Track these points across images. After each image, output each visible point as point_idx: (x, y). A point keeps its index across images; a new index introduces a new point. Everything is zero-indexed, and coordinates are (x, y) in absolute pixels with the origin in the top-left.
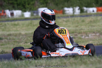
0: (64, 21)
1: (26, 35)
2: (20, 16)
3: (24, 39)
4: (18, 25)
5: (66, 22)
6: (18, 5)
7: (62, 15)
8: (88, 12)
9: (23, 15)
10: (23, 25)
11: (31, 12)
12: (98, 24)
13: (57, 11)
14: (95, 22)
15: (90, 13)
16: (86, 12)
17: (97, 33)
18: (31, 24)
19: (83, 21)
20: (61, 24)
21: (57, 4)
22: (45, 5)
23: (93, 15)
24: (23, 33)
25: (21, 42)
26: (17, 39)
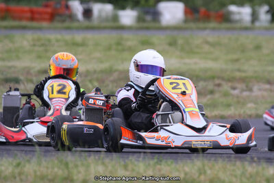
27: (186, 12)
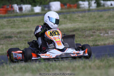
0: (79, 16)
2: (29, 11)
4: (28, 21)
5: (82, 17)
7: (77, 10)
8: (106, 6)
9: (32, 10)
10: (34, 21)
11: (41, 7)
15: (108, 7)
16: (104, 5)
19: (101, 16)
20: (77, 20)
23: (112, 9)
27: (61, 6)
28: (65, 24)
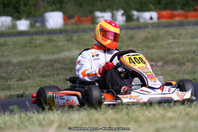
1: (20, 64)
2: (9, 28)
3: (17, 71)
4: (5, 44)
6: (5, 5)
7: (91, 26)
8: (142, 21)
9: (14, 26)
10: (15, 44)
11: (30, 20)
12: (161, 43)
13: (81, 18)
14: (154, 39)
15: (145, 22)
16: (138, 19)
17: (158, 61)
18: (31, 43)
19: (131, 38)
20: (90, 43)
21: (81, 5)
22: (58, 6)
23: (150, 26)
24: (15, 60)
25: (11, 79)
26: (4, 73)
27: (65, 19)
28: (69, 50)
